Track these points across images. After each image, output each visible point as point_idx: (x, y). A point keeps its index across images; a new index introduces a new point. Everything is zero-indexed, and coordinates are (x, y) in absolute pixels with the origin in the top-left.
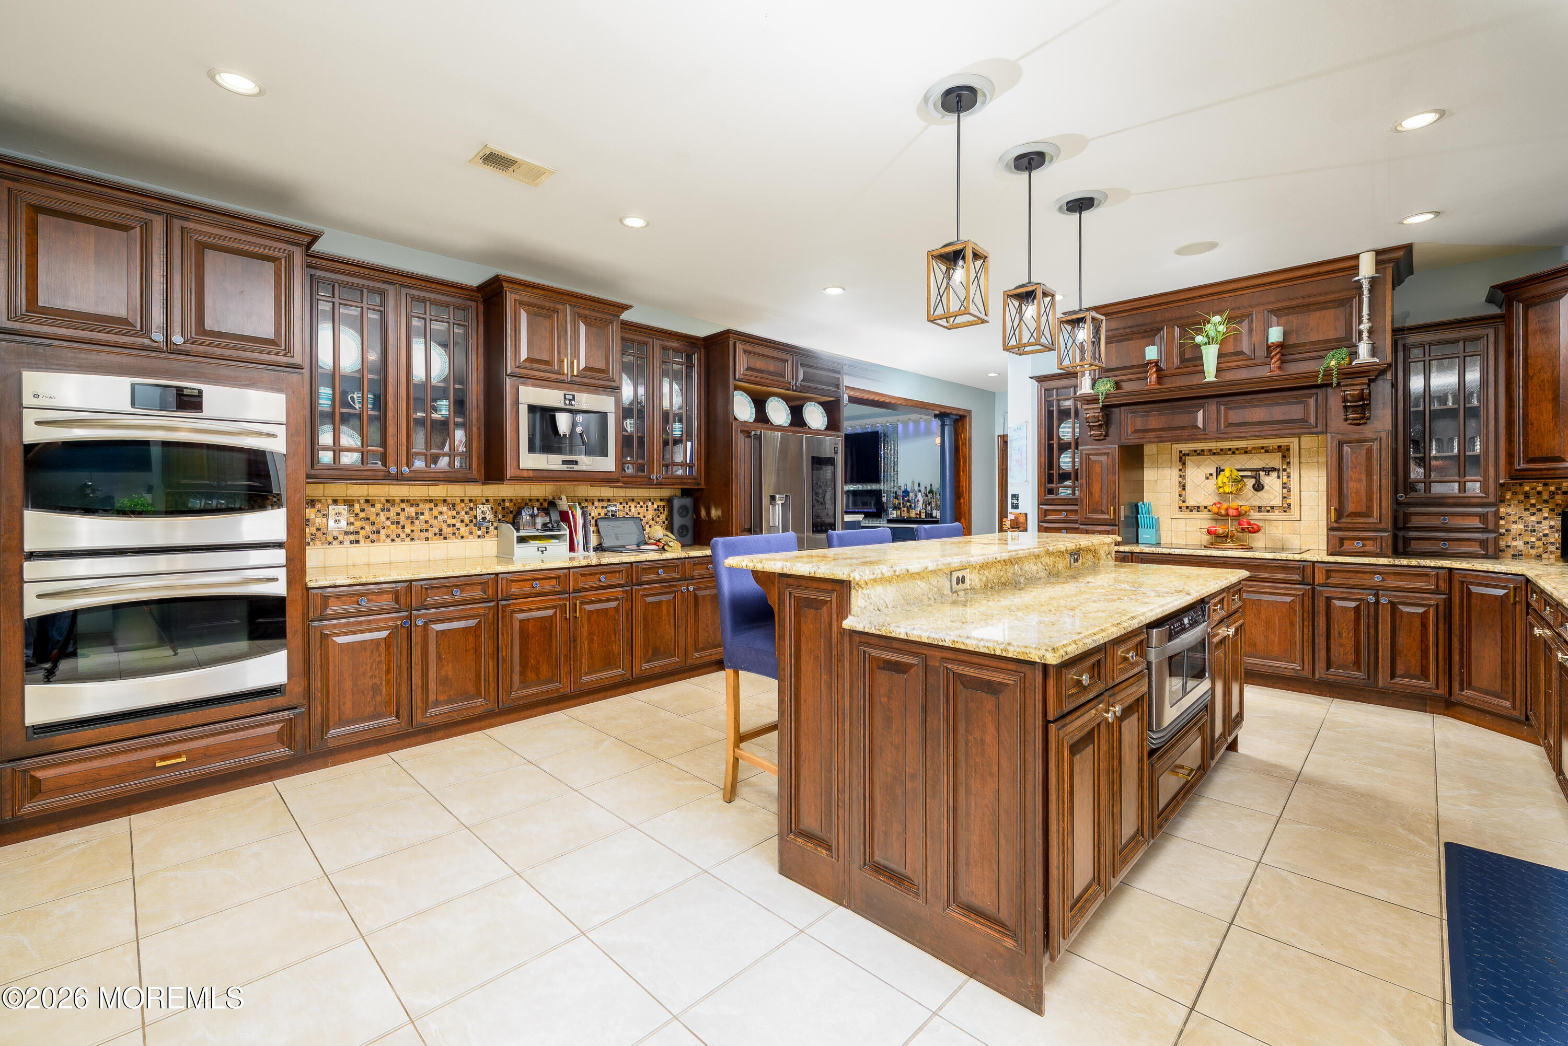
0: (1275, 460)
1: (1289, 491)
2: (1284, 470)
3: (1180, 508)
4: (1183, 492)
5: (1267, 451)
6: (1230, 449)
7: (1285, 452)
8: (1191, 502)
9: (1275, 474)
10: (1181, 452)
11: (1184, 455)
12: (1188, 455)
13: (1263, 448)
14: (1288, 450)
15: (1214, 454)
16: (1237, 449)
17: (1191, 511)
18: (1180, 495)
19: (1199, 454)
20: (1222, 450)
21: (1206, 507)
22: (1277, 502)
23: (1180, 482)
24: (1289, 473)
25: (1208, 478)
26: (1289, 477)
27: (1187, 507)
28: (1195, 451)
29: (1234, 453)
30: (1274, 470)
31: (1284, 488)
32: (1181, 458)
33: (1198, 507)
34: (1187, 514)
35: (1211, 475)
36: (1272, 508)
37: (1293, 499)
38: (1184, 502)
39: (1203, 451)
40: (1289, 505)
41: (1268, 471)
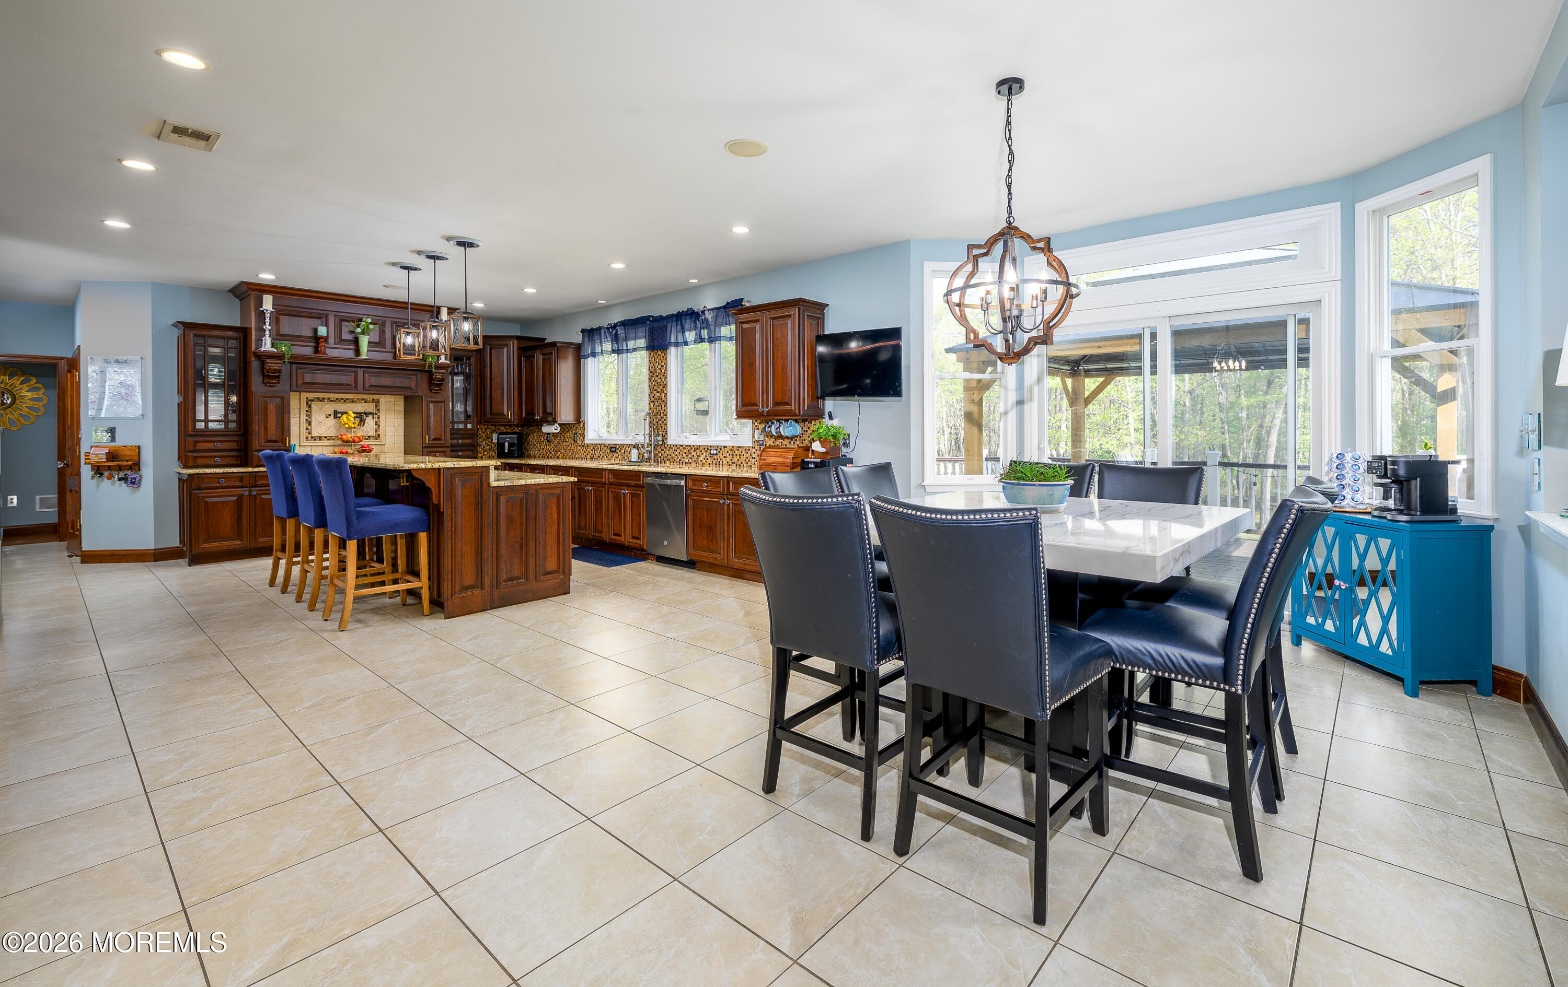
0: (370, 408)
1: (379, 426)
2: (376, 414)
3: (307, 438)
4: (309, 427)
5: (366, 402)
6: (342, 399)
7: (377, 403)
8: (315, 434)
9: (371, 417)
10: (307, 398)
11: (310, 400)
12: (313, 400)
13: (363, 399)
14: (379, 402)
15: (332, 401)
16: (347, 399)
17: (315, 440)
18: (307, 429)
19: (321, 401)
20: (337, 399)
21: (326, 437)
22: (372, 433)
23: (306, 420)
24: (379, 416)
25: (327, 417)
26: (378, 418)
27: (312, 437)
28: (318, 398)
29: (345, 401)
30: (371, 413)
31: (376, 425)
32: (307, 402)
33: (320, 437)
34: (312, 443)
35: (330, 415)
36: (369, 437)
37: (381, 432)
38: (309, 433)
39: (324, 398)
40: (379, 435)
41: (367, 414)
